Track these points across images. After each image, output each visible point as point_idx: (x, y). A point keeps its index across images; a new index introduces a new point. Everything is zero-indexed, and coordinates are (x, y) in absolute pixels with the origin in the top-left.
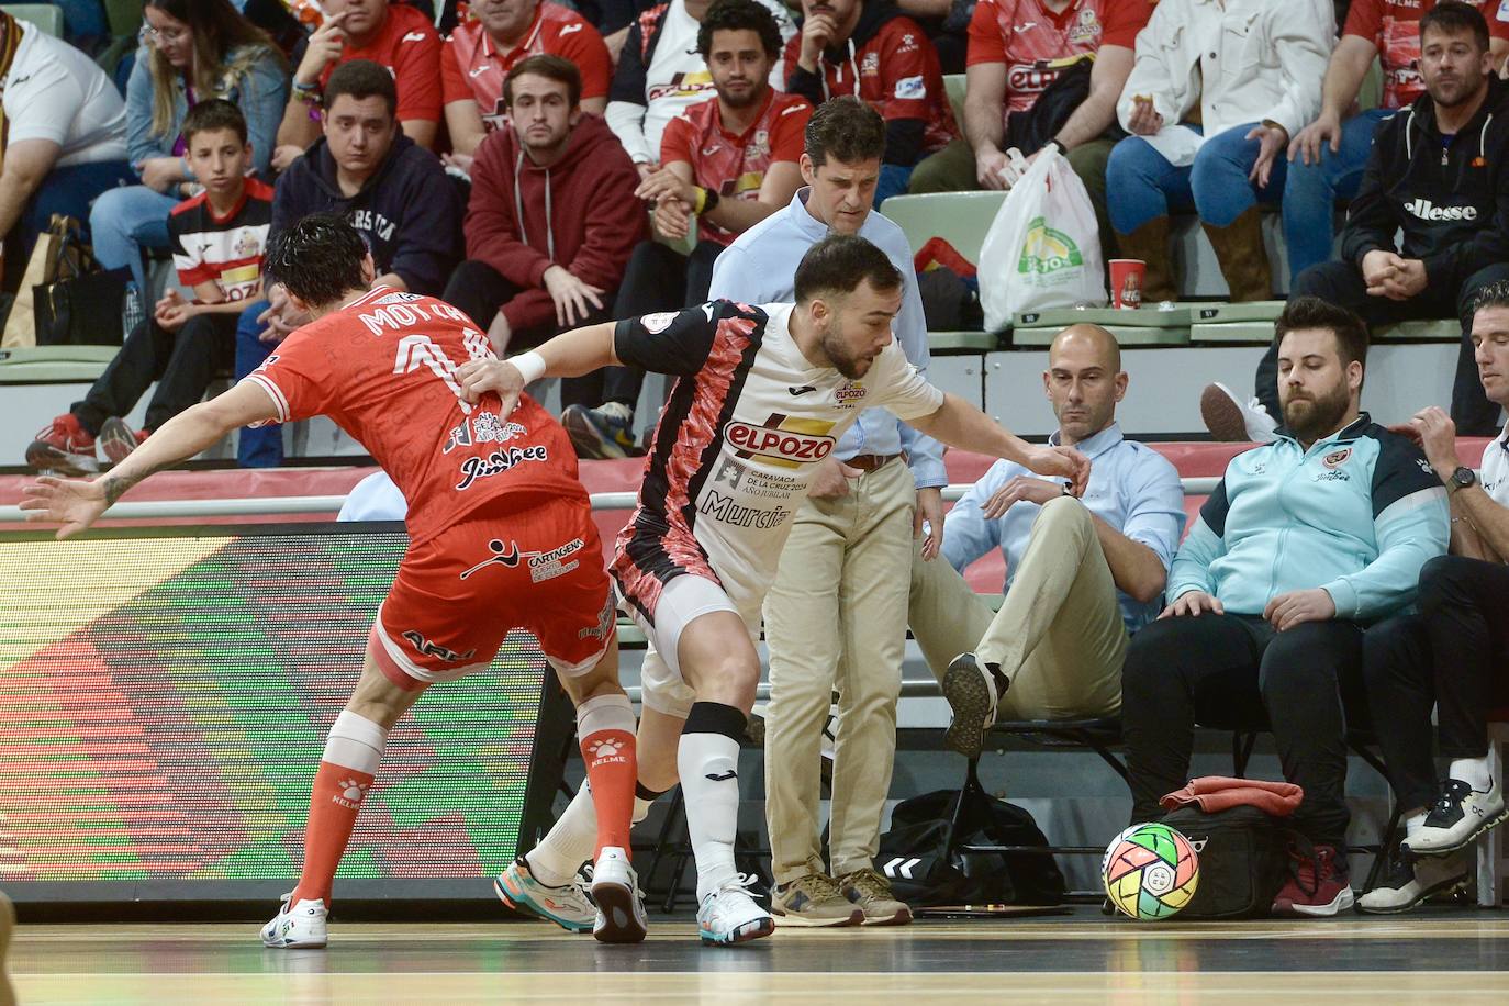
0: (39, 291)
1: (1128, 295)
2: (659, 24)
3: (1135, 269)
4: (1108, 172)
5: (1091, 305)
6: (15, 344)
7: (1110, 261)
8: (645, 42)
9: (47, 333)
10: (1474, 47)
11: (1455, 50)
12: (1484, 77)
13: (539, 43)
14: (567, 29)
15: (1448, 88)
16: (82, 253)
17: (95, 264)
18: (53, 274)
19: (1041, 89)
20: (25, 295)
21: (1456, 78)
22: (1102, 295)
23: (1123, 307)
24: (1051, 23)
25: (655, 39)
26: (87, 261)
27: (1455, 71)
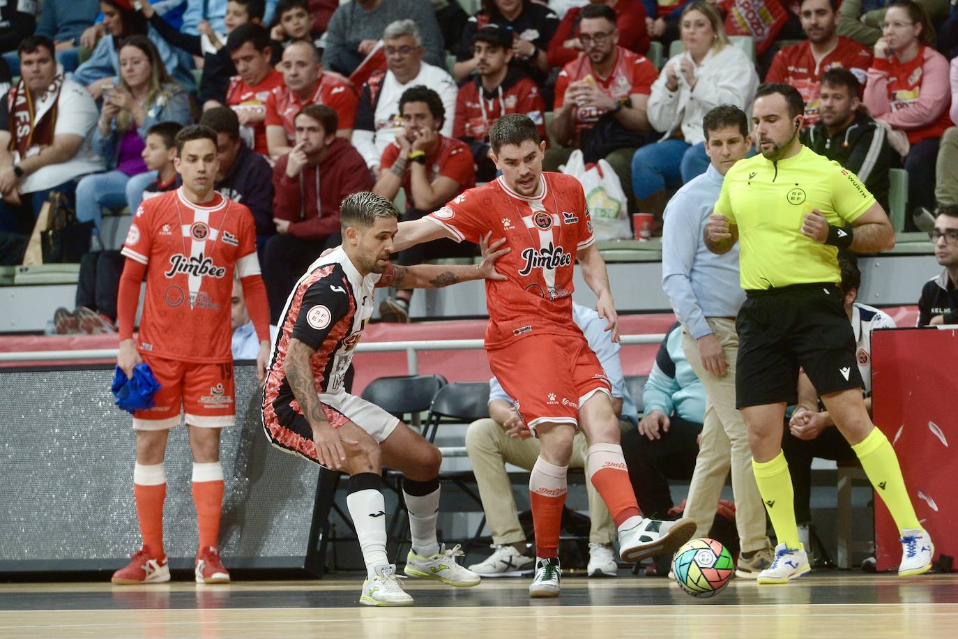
0: (44, 235)
1: (644, 233)
2: (380, 85)
3: (648, 219)
4: (633, 166)
5: (623, 239)
6: (31, 264)
7: (635, 215)
8: (373, 96)
9: (48, 258)
10: (846, 97)
11: (835, 97)
12: (852, 112)
13: (321, 98)
14: (336, 90)
15: (828, 117)
16: (67, 214)
17: (75, 219)
18: (52, 224)
19: (596, 119)
20: (36, 236)
21: (834, 113)
22: (628, 233)
23: (641, 240)
24: (601, 85)
25: (378, 93)
26: (70, 217)
27: (834, 109)
